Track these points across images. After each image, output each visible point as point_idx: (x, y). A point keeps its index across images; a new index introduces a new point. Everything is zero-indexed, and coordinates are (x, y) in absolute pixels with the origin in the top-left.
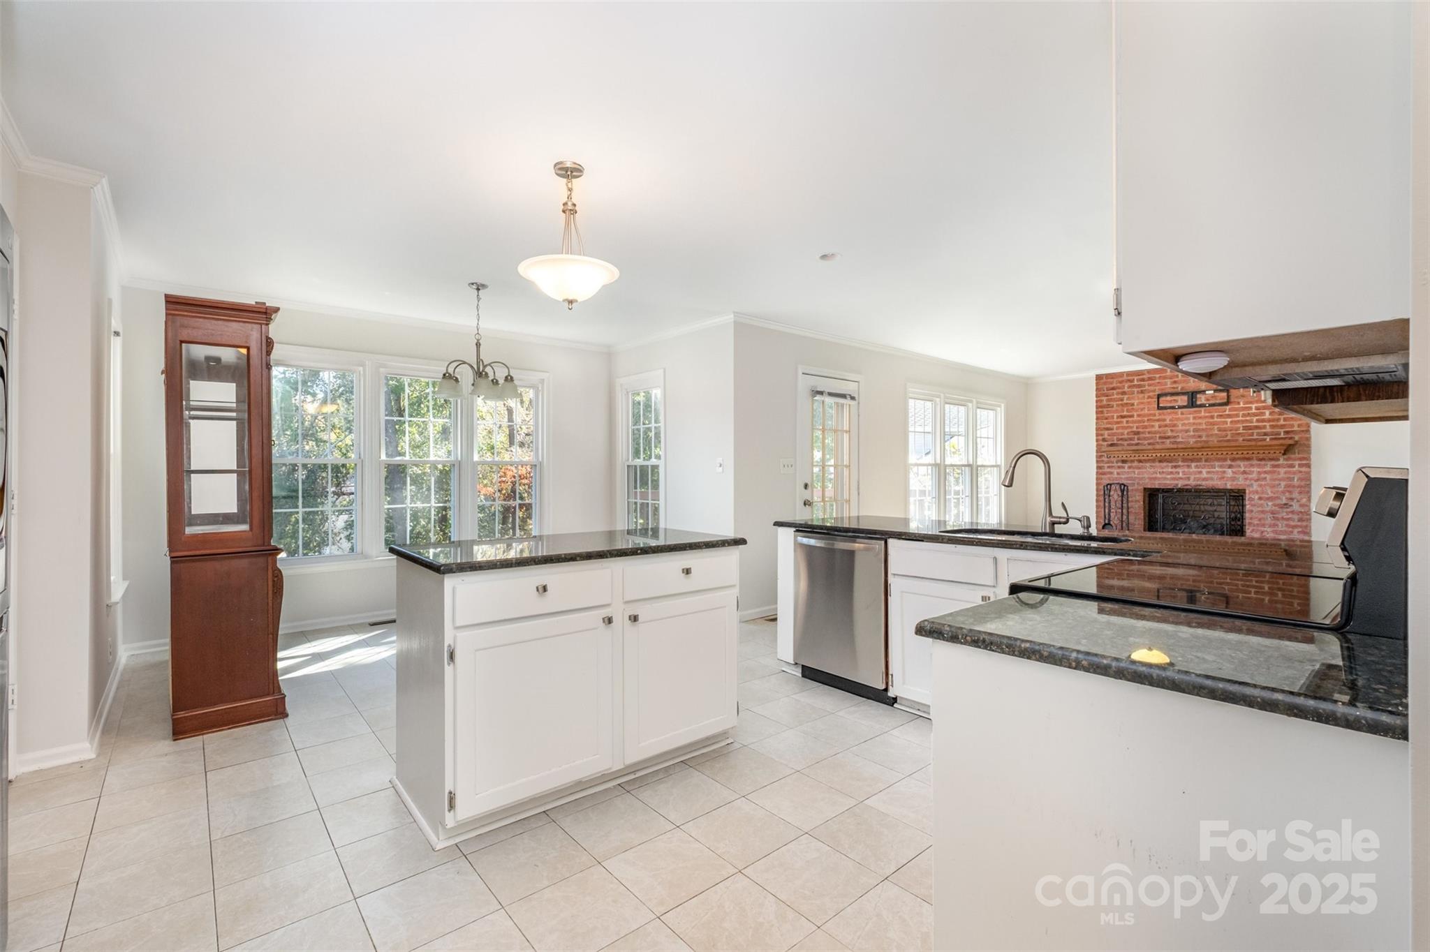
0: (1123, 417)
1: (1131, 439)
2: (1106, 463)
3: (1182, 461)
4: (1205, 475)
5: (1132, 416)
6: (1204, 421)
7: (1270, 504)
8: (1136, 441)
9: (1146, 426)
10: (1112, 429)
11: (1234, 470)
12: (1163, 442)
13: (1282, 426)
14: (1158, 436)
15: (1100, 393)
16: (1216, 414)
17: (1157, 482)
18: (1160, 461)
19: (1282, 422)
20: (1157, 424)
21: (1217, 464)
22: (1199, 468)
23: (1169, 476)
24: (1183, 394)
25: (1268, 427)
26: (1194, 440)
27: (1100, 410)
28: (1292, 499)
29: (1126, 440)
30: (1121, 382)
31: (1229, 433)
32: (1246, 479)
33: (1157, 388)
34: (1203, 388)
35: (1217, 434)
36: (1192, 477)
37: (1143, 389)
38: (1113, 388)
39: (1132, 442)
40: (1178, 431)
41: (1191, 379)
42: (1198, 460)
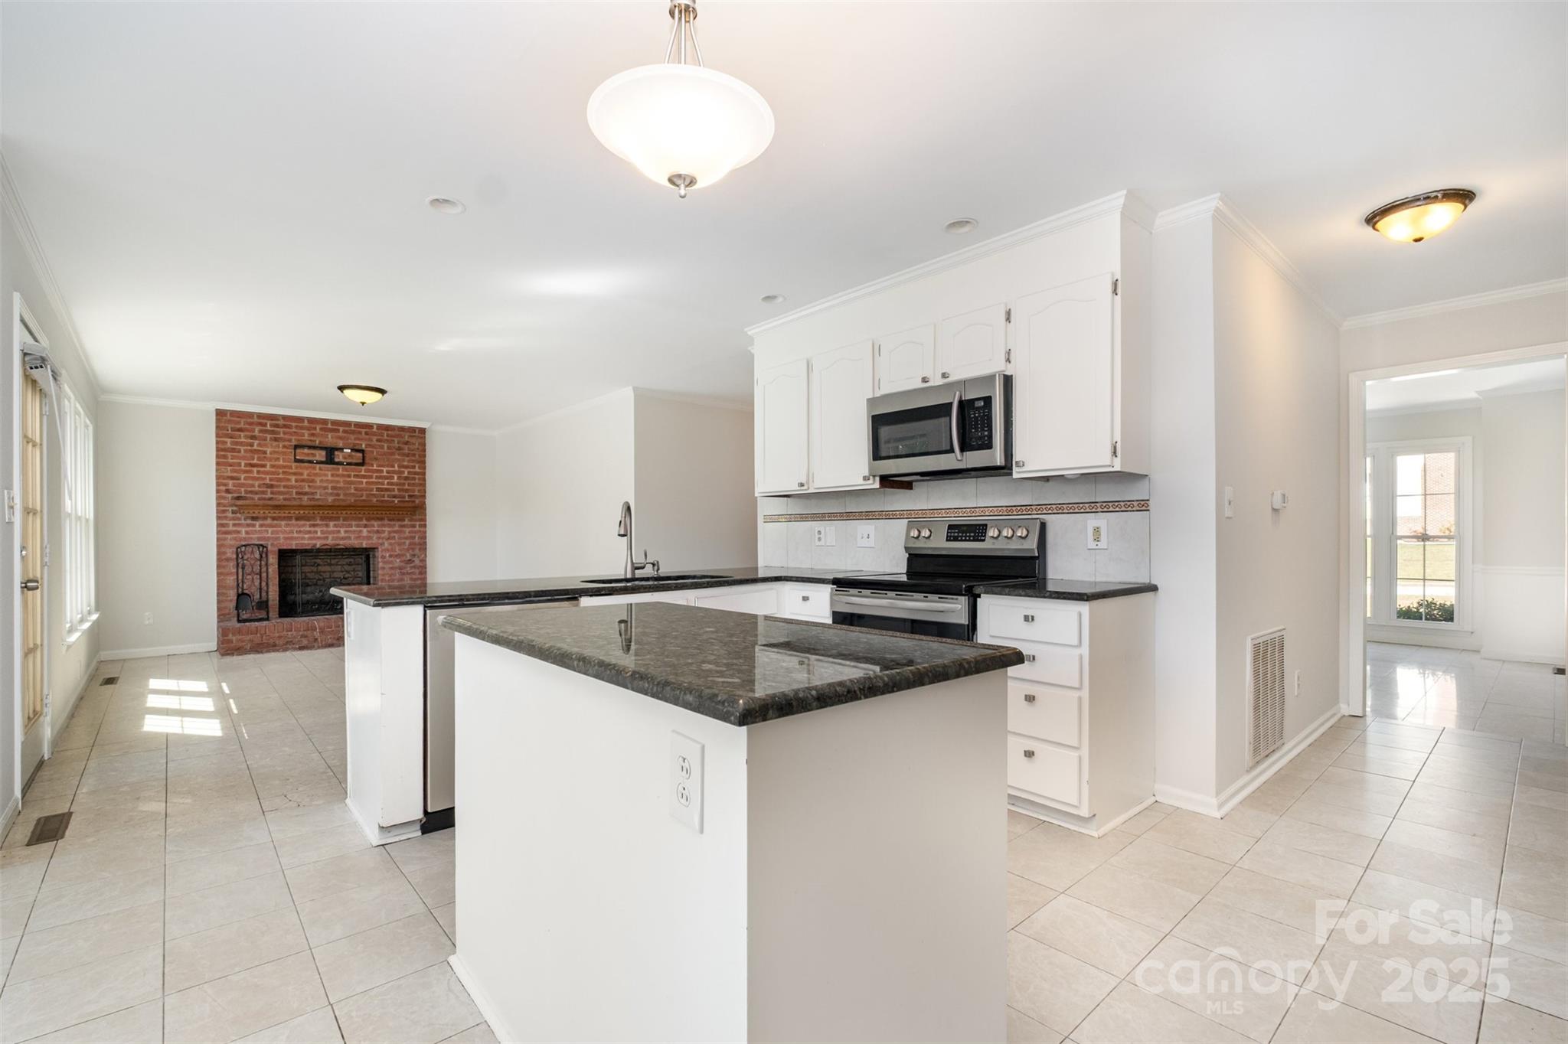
0: (253, 465)
1: (264, 493)
2: (230, 520)
3: (320, 520)
4: (343, 534)
5: (264, 466)
6: (341, 479)
7: (398, 560)
8: (269, 495)
9: (281, 479)
10: (239, 479)
11: (369, 529)
12: (300, 499)
13: (406, 490)
14: (294, 491)
15: (221, 432)
17: (294, 542)
18: (298, 519)
19: (406, 487)
20: (293, 478)
21: (354, 523)
22: (337, 527)
23: (306, 536)
24: (321, 448)
25: (396, 490)
26: (333, 498)
27: (222, 453)
28: (414, 555)
29: (256, 494)
30: (251, 424)
31: (364, 493)
32: (379, 538)
33: (293, 438)
34: (341, 444)
35: (354, 493)
36: (330, 536)
37: (278, 436)
38: (240, 430)
39: (264, 496)
40: (315, 488)
41: (330, 435)
42: (336, 519)
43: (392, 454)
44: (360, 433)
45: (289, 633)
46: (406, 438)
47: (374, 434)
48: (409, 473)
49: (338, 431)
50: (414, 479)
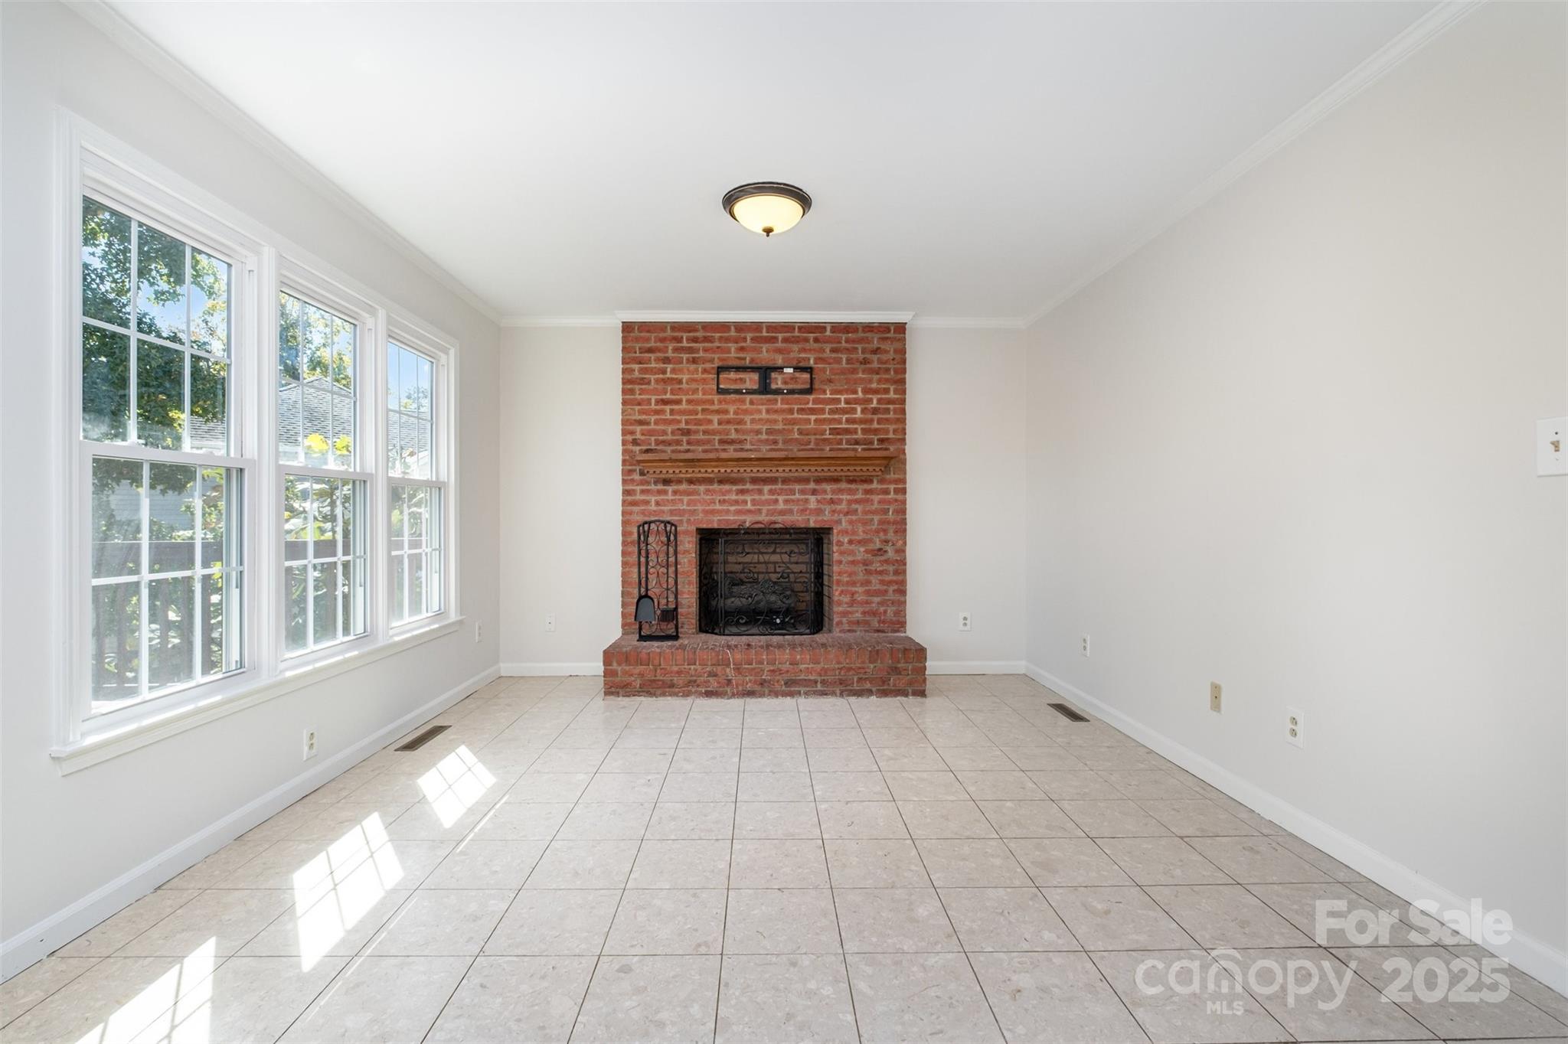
0: (665, 402)
1: (678, 442)
2: (637, 485)
3: (750, 482)
4: (781, 506)
5: (679, 402)
6: (780, 418)
7: (862, 549)
8: (685, 447)
9: (700, 420)
10: (648, 423)
11: (819, 497)
12: (724, 450)
13: (876, 431)
14: (717, 438)
15: (628, 356)
16: (796, 407)
17: (716, 518)
18: (721, 482)
19: (875, 425)
20: (715, 418)
21: (797, 487)
22: (773, 494)
23: (733, 508)
24: (753, 369)
25: (859, 432)
26: (767, 448)
27: (629, 387)
28: (887, 542)
29: (670, 445)
30: (663, 340)
31: (813, 438)
32: (834, 511)
33: (716, 356)
34: (780, 362)
35: (796, 439)
36: (765, 509)
37: (697, 355)
38: (650, 350)
39: (679, 448)
40: (744, 432)
41: (765, 347)
42: (773, 481)
43: (854, 371)
44: (806, 340)
45: (692, 667)
46: (876, 344)
47: (828, 341)
48: (879, 401)
49: (774, 340)
50: (887, 411)
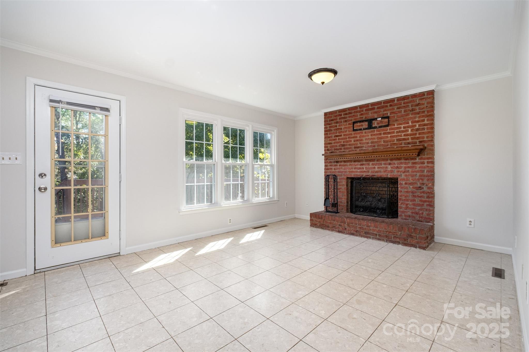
0: (337, 136)
1: (341, 149)
2: (329, 163)
3: (365, 161)
4: (376, 169)
6: (376, 137)
7: (411, 187)
8: (343, 150)
9: (347, 141)
10: (332, 144)
11: (392, 166)
12: (356, 150)
13: (418, 138)
14: (353, 146)
15: (327, 123)
16: (382, 132)
17: (353, 174)
18: (355, 161)
19: (418, 136)
20: (353, 140)
21: (383, 162)
22: (373, 165)
23: (359, 170)
24: (366, 121)
25: (410, 139)
26: (371, 148)
27: (326, 133)
28: (423, 184)
29: (338, 150)
30: (336, 116)
31: (389, 143)
32: (398, 171)
33: (353, 118)
34: (376, 117)
35: (383, 144)
36: (370, 171)
37: (346, 119)
38: (332, 120)
39: (341, 151)
40: (363, 144)
41: (370, 112)
42: (373, 160)
43: (408, 115)
44: (387, 106)
46: (418, 102)
47: (396, 105)
48: (419, 125)
49: (374, 108)
50: (424, 129)
